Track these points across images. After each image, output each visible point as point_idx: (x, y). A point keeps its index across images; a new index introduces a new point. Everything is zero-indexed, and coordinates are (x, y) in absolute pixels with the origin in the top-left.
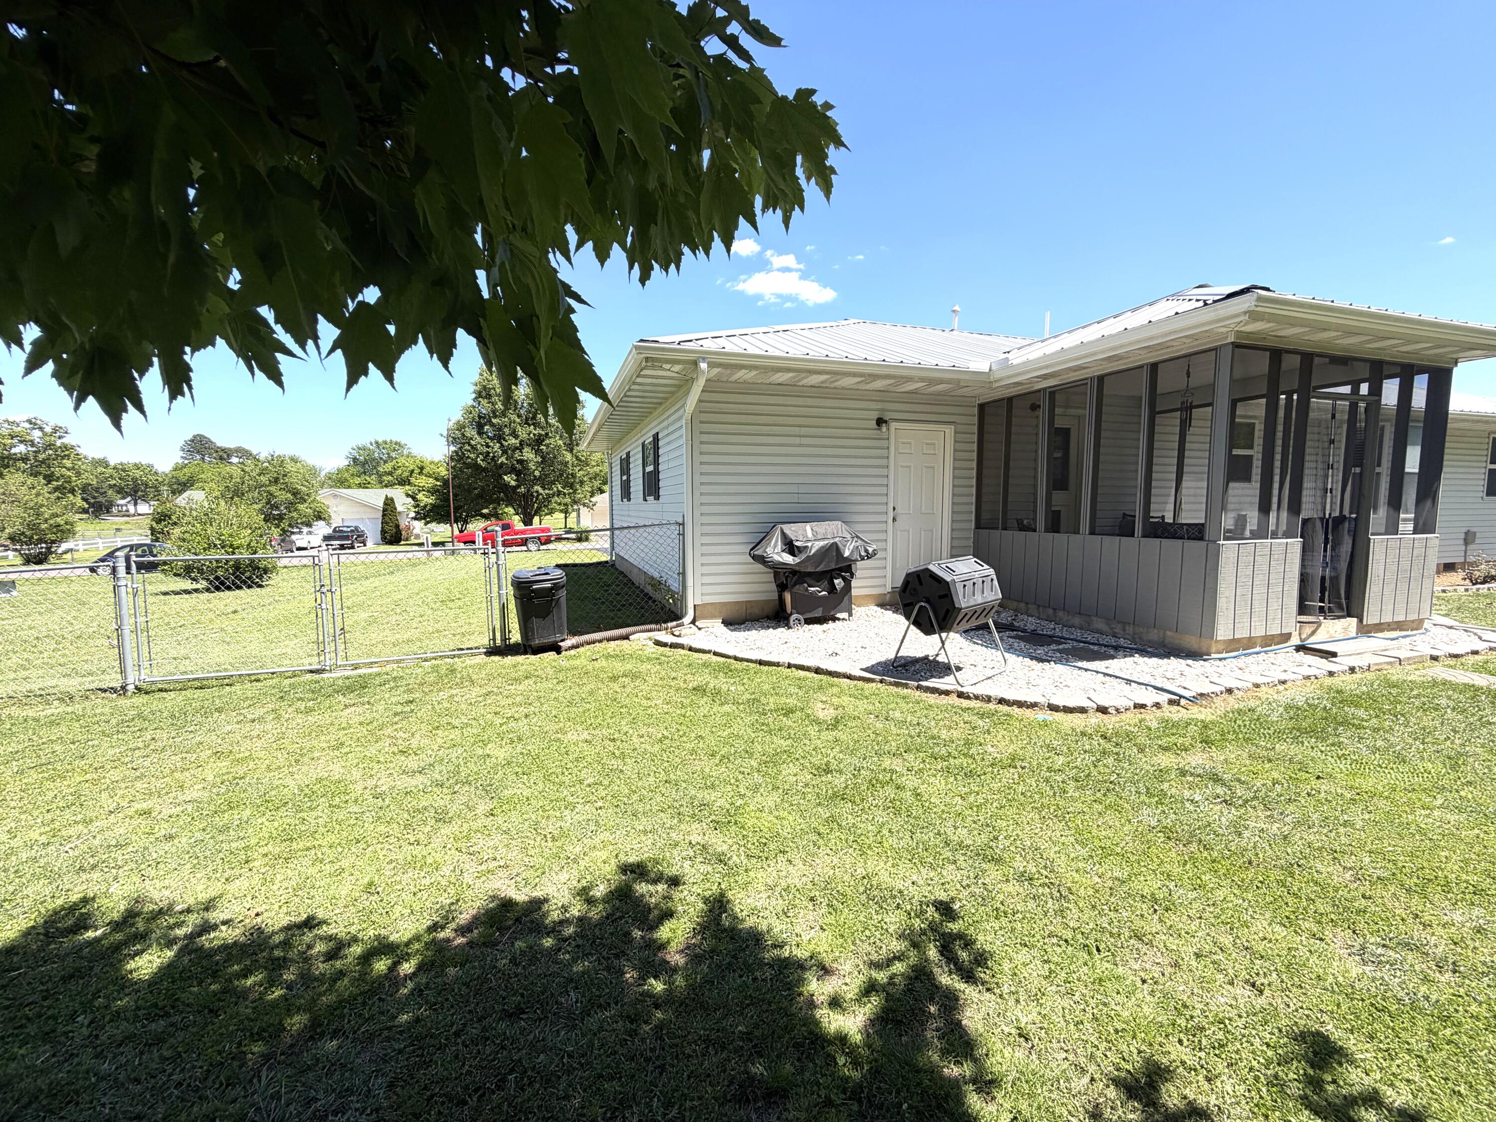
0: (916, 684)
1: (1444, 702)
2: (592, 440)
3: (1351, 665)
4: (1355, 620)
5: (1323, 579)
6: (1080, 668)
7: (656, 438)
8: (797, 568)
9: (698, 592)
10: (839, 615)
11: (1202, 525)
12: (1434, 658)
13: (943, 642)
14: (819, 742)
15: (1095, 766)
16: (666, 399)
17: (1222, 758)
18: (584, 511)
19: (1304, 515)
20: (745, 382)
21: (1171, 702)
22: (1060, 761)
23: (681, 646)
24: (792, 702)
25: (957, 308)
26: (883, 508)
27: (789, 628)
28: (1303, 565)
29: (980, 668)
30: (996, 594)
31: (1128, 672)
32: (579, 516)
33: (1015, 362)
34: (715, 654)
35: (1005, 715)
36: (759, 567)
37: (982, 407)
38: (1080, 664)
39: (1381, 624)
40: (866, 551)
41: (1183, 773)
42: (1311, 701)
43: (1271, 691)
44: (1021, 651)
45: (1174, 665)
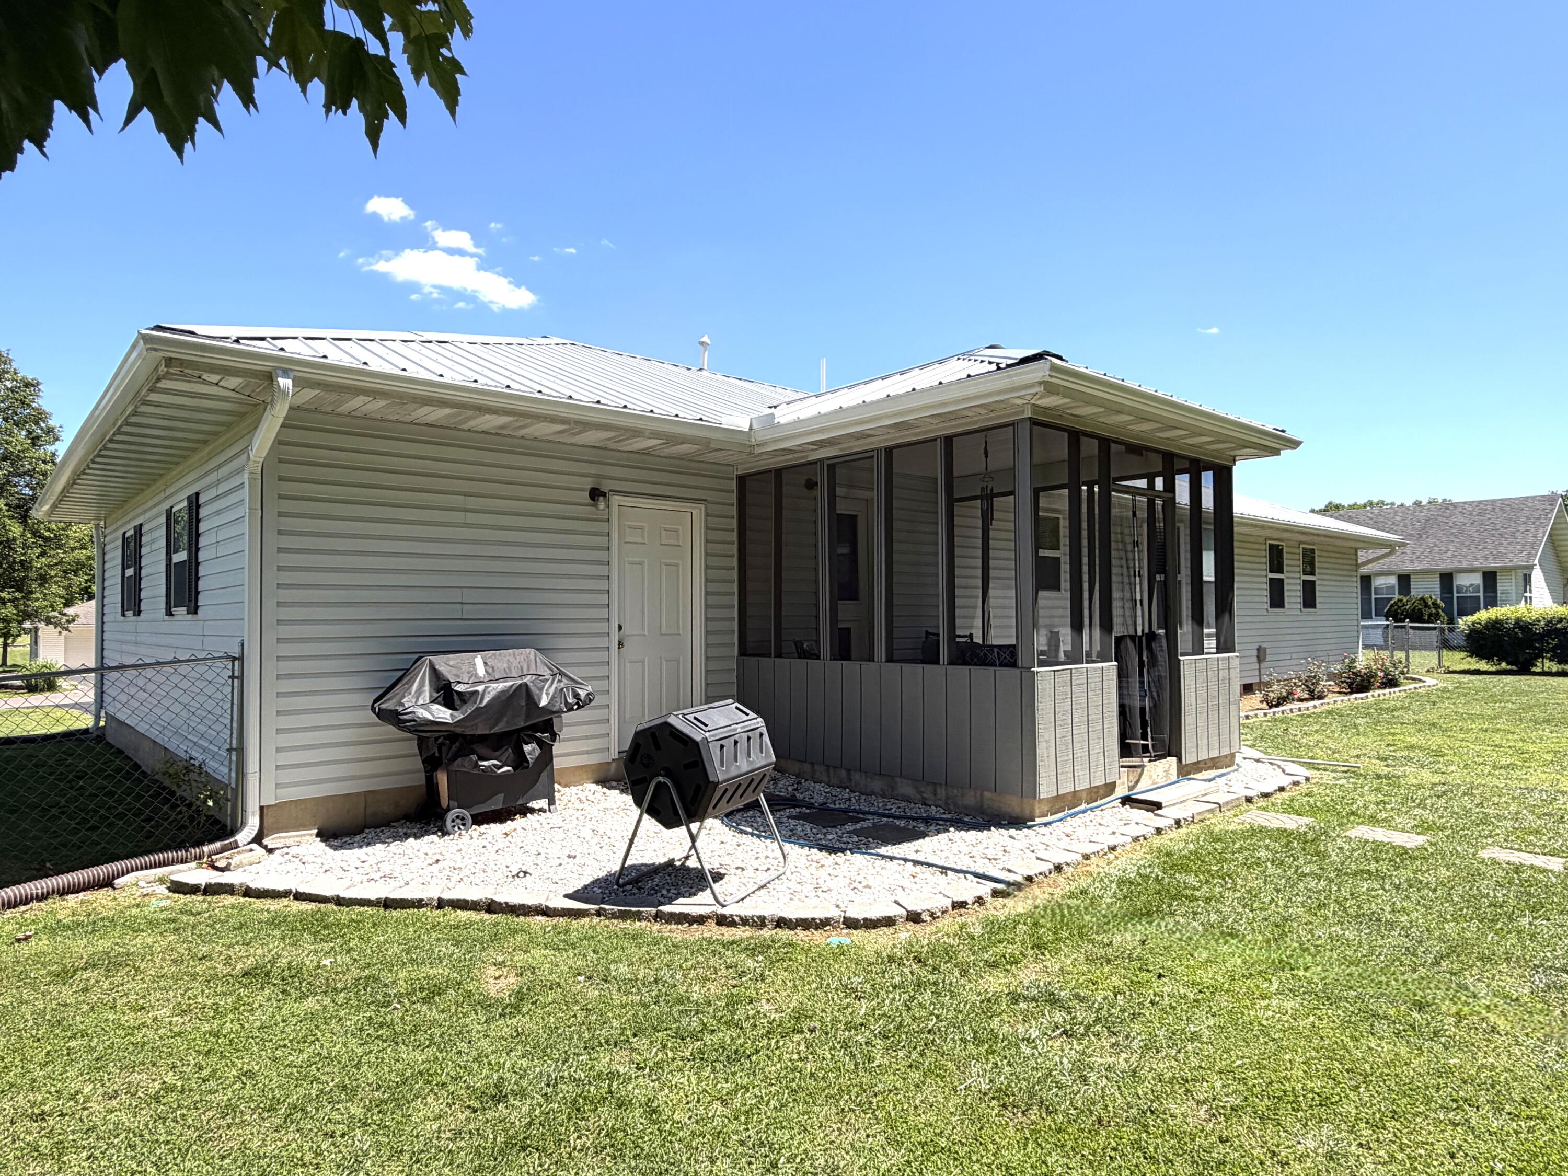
0: (653, 910)
1: (1263, 854)
2: (60, 500)
3: (1177, 817)
4: (1174, 759)
5: (1143, 710)
6: (883, 857)
7: (194, 503)
8: (458, 730)
9: (269, 786)
10: (535, 804)
11: (1014, 646)
12: (1249, 800)
13: (693, 838)
14: (484, 1043)
15: (909, 1009)
16: (216, 434)
17: (1057, 967)
18: (46, 632)
19: (1118, 631)
20: (365, 417)
21: (996, 894)
22: (863, 1007)
23: (228, 889)
24: (440, 971)
25: (705, 339)
26: (603, 627)
27: (445, 833)
28: (1121, 696)
29: (749, 872)
30: (767, 756)
31: (943, 855)
32: (35, 642)
33: (783, 421)
34: (299, 897)
35: (785, 945)
36: (390, 730)
37: (742, 480)
38: (883, 850)
39: (1198, 762)
40: (576, 696)
41: (1015, 998)
42: (1142, 871)
43: (1102, 863)
44: (806, 837)
45: (996, 837)
